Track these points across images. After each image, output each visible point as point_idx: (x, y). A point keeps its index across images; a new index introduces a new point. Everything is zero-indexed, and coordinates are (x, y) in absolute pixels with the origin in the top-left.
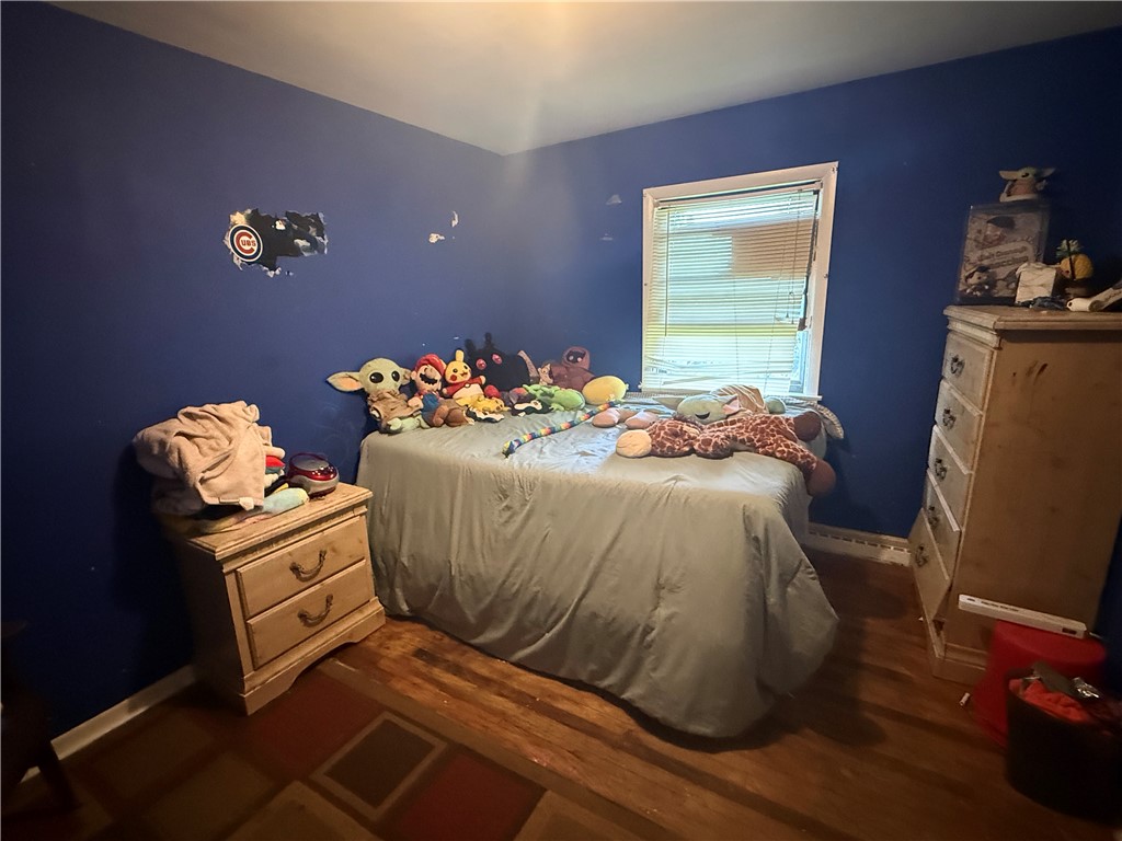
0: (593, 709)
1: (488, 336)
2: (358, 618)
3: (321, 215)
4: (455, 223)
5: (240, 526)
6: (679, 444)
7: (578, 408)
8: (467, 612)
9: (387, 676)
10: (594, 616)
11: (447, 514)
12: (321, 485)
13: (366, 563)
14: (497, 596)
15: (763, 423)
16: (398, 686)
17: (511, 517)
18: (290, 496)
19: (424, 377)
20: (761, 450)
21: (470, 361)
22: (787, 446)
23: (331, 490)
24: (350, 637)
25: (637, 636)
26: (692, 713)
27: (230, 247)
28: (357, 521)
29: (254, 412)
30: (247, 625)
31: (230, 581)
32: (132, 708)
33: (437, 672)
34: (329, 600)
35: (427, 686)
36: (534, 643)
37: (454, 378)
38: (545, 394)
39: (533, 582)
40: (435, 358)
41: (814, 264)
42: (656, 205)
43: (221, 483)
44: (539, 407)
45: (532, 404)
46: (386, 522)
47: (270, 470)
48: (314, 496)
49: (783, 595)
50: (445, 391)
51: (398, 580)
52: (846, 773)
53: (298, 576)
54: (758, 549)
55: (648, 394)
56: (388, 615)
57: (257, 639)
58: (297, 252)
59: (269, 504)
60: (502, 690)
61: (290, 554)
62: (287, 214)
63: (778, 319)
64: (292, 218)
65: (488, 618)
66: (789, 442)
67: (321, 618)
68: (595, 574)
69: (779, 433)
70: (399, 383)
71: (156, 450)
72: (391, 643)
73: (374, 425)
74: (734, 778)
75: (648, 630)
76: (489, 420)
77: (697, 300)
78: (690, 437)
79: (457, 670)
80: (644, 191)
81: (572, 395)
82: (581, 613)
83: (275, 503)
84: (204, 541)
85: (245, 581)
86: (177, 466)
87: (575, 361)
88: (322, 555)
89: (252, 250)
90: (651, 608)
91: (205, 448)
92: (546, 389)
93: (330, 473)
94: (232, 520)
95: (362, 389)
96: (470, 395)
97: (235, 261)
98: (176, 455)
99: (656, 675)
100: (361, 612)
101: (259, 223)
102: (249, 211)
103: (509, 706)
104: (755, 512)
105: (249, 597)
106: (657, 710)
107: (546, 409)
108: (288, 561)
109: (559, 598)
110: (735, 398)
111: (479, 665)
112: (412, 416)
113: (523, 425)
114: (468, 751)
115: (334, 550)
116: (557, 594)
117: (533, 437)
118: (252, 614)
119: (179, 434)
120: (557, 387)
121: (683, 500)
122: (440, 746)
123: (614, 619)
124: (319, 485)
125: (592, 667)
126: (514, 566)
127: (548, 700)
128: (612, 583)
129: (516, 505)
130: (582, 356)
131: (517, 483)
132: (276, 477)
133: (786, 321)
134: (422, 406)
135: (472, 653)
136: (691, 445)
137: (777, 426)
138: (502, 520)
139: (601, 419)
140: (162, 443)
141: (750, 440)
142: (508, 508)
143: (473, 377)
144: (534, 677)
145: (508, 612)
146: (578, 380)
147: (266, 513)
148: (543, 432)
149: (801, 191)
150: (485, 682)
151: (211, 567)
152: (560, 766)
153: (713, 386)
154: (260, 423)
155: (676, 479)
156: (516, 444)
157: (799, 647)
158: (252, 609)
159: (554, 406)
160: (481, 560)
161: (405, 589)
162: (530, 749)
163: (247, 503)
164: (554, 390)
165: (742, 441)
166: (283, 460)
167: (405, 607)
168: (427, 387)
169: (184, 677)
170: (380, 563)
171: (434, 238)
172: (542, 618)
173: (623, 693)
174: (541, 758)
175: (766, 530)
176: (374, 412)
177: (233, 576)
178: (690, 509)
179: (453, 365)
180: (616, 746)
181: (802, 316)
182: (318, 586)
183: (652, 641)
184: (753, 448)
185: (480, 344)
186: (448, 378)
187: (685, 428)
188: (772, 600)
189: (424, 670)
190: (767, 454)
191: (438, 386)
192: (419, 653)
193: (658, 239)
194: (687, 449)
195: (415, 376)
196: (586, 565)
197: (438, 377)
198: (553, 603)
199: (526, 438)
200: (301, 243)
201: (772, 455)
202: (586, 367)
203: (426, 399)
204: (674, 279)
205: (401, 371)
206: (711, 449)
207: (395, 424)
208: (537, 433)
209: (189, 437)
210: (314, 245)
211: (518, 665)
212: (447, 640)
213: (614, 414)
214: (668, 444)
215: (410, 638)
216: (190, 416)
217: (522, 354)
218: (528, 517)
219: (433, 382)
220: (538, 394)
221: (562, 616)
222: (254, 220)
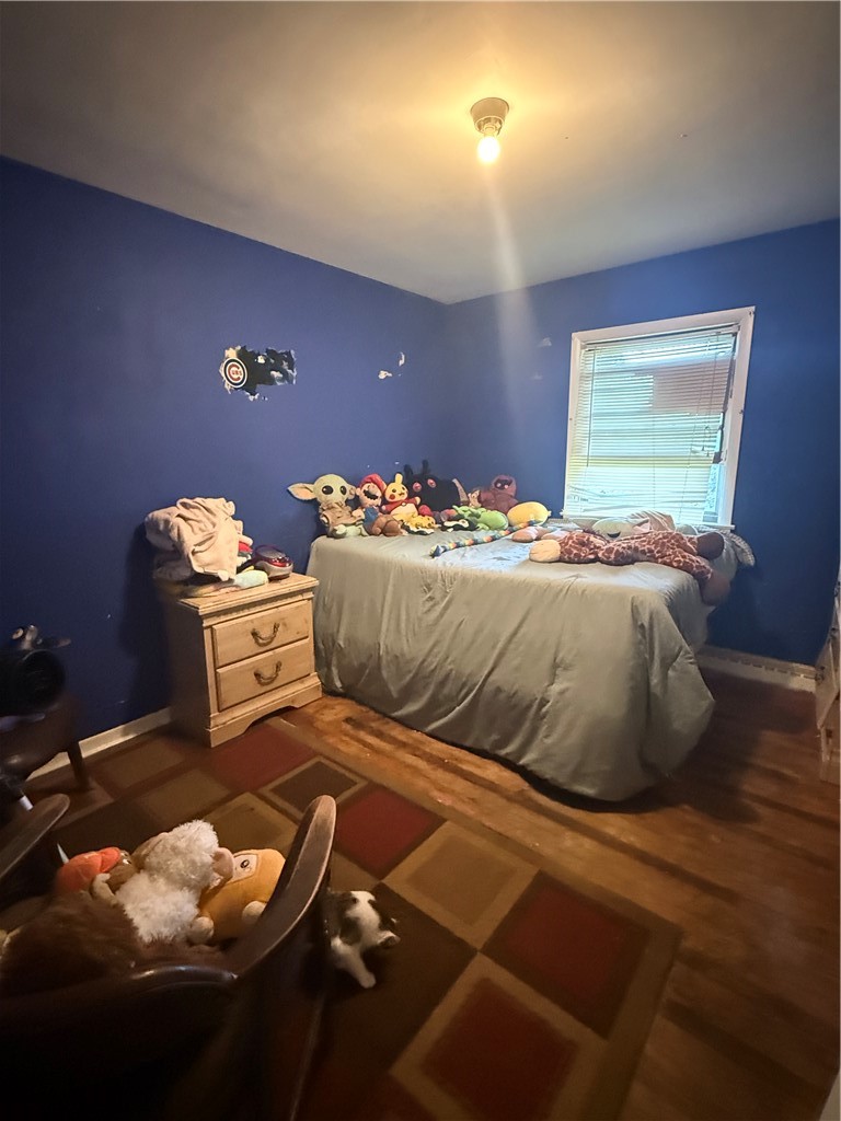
0: (492, 772)
1: (425, 463)
2: (299, 687)
3: (292, 352)
4: (402, 362)
5: (217, 593)
6: (585, 552)
7: (501, 528)
8: (392, 688)
9: (320, 733)
10: (499, 690)
11: (379, 606)
12: (278, 571)
13: (309, 641)
14: (416, 674)
15: (664, 538)
16: (331, 740)
17: (433, 606)
18: (254, 576)
19: (367, 494)
20: (660, 560)
21: (407, 483)
22: (684, 557)
23: (286, 577)
24: (293, 702)
25: (535, 707)
26: (577, 775)
27: (223, 375)
28: (304, 606)
29: (231, 508)
30: (216, 673)
31: (207, 633)
32: (125, 733)
33: (362, 734)
34: (278, 667)
35: (353, 742)
36: (446, 716)
37: (392, 497)
38: (472, 515)
39: (449, 660)
40: (378, 478)
41: (730, 400)
42: (583, 347)
43: (206, 557)
44: (466, 525)
45: (460, 523)
46: (328, 612)
47: (241, 554)
48: (271, 580)
49: (665, 676)
50: (384, 507)
51: (334, 662)
52: (713, 838)
53: (257, 642)
54: (644, 637)
55: (567, 521)
56: (324, 691)
57: (223, 688)
58: (272, 381)
59: (239, 579)
60: (416, 751)
61: (252, 621)
62: (267, 351)
63: (695, 452)
64: (271, 354)
65: (408, 693)
66: (686, 554)
67: (272, 680)
68: (501, 655)
69: (678, 546)
70: (345, 497)
71: (162, 527)
72: (326, 711)
73: (323, 530)
74: (611, 831)
75: (544, 702)
76: (421, 533)
77: (616, 433)
78: (595, 547)
79: (379, 735)
80: (573, 334)
81: (497, 517)
82: (488, 688)
83: (244, 579)
84: (190, 601)
85: (218, 636)
86: (176, 539)
87: (502, 488)
88: (276, 627)
89: (239, 378)
90: (546, 684)
91: (196, 530)
92: (474, 510)
93: (286, 561)
94: (211, 588)
95: (315, 499)
96: (406, 512)
97: (226, 386)
98: (176, 531)
99: (549, 741)
100: (302, 682)
101: (246, 357)
102: (239, 348)
103: (422, 764)
104: (642, 602)
105: (220, 649)
106: (547, 771)
107: (473, 527)
108: (250, 627)
109: (470, 675)
110: (647, 521)
111: (398, 732)
112: (354, 524)
113: (450, 538)
114: (384, 789)
115: (285, 625)
116: (467, 672)
117: (458, 546)
118: (221, 664)
119: (179, 516)
120: (483, 509)
121: (580, 592)
122: (361, 784)
123: (514, 694)
124: (277, 570)
125: (495, 737)
126: (434, 646)
127: (454, 762)
128: (516, 662)
129: (438, 596)
130: (509, 484)
131: (440, 577)
132: (245, 560)
133: (702, 454)
134: (363, 517)
135: (393, 724)
136: (596, 554)
137: (677, 541)
138: (425, 609)
139: (519, 535)
140: (167, 522)
141: (651, 551)
142: (431, 598)
143: (409, 498)
144: (444, 746)
145: (426, 687)
146: (504, 505)
147: (237, 586)
148: (467, 542)
149: (719, 334)
150: (403, 745)
151: (195, 618)
152: (461, 807)
153: (627, 513)
154: (234, 517)
155: (577, 576)
156: (442, 550)
157: (677, 725)
158: (221, 661)
159: (480, 525)
160: (405, 642)
161: (339, 668)
162: (435, 793)
163: (224, 576)
164: (480, 511)
165: (643, 552)
166: (251, 547)
167: (338, 684)
168: (368, 502)
169: (162, 718)
170: (321, 646)
171: (383, 375)
172: (454, 694)
173: (520, 758)
174: (444, 800)
175: (651, 618)
176: (324, 519)
177: (209, 630)
178: (584, 598)
179: (392, 486)
180: (509, 799)
181: (717, 450)
182: (271, 653)
183: (547, 712)
184: (653, 559)
185: (417, 469)
186: (387, 497)
187: (592, 538)
188: (655, 680)
189: (352, 732)
190: (665, 563)
191: (378, 502)
192: (348, 720)
193: (583, 378)
194: (592, 557)
195: (359, 492)
196: (494, 647)
197: (379, 494)
198: (464, 679)
199: (451, 546)
200: (276, 374)
201: (670, 565)
202: (513, 494)
203: (368, 510)
204: (597, 415)
205: (348, 487)
206: (613, 556)
207: (341, 529)
208: (462, 543)
209: (185, 519)
210: (286, 376)
211: (430, 735)
212: (372, 713)
213: (532, 532)
214: (575, 551)
215: (340, 710)
216: (184, 505)
217: (455, 481)
218: (446, 608)
219: (374, 497)
220: (466, 516)
221: (471, 690)
222: (242, 355)
